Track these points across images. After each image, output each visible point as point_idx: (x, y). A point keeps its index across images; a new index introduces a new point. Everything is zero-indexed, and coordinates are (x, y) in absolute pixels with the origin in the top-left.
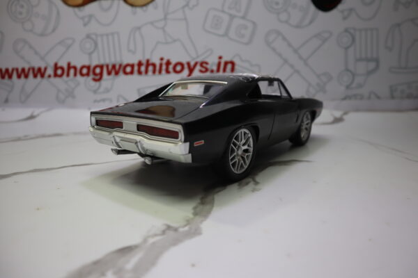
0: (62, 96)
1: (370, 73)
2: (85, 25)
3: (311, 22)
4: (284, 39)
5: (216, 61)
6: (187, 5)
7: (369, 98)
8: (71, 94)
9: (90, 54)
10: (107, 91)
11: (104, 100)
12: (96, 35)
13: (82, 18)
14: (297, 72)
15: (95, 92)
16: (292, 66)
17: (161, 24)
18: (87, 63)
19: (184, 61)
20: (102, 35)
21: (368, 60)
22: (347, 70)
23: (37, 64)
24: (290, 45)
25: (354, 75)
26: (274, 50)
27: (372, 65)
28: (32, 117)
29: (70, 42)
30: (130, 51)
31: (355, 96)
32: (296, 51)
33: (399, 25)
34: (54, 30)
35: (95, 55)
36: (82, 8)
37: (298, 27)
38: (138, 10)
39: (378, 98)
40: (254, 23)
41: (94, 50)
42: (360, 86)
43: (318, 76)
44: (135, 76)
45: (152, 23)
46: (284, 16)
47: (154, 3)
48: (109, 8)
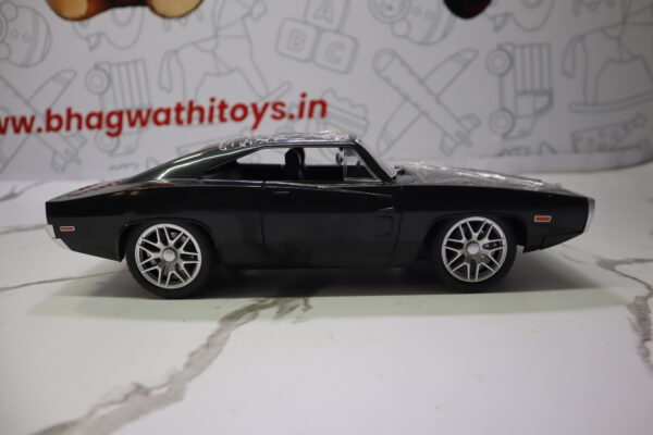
0: (60, 161)
1: (539, 113)
2: (92, 48)
3: (444, 36)
4: (403, 63)
5: (298, 100)
6: (249, 14)
7: (540, 152)
8: (74, 157)
9: (101, 94)
10: (131, 151)
11: (125, 166)
12: (110, 65)
13: (87, 38)
14: (425, 114)
15: (111, 153)
16: (416, 106)
17: (210, 45)
18: (97, 109)
19: (248, 102)
20: (118, 65)
21: (536, 93)
22: (503, 109)
23: (20, 111)
24: (412, 72)
25: (514, 117)
26: (387, 80)
27: (542, 101)
28: (11, 196)
29: (68, 76)
30: (162, 88)
31: (517, 150)
32: (421, 82)
33: (582, 38)
34: (43, 58)
35: (109, 96)
36: (85, 22)
37: (423, 44)
38: (174, 23)
39: (554, 151)
40: (355, 40)
41: (108, 87)
42: (524, 134)
43: (458, 120)
44: (173, 127)
45: (195, 44)
46: (401, 28)
47: (197, 11)
48: (128, 22)
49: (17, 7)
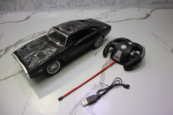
0: (37, 6)
10: (55, 3)
11: (54, 7)
15: (50, 4)
28: (28, 18)
31: (157, 3)
39: (168, 3)
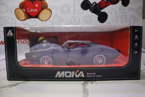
6: (60, 21)
13: (24, 24)
36: (24, 21)
38: (44, 22)
47: (49, 20)
48: (34, 21)
49: (9, 17)
